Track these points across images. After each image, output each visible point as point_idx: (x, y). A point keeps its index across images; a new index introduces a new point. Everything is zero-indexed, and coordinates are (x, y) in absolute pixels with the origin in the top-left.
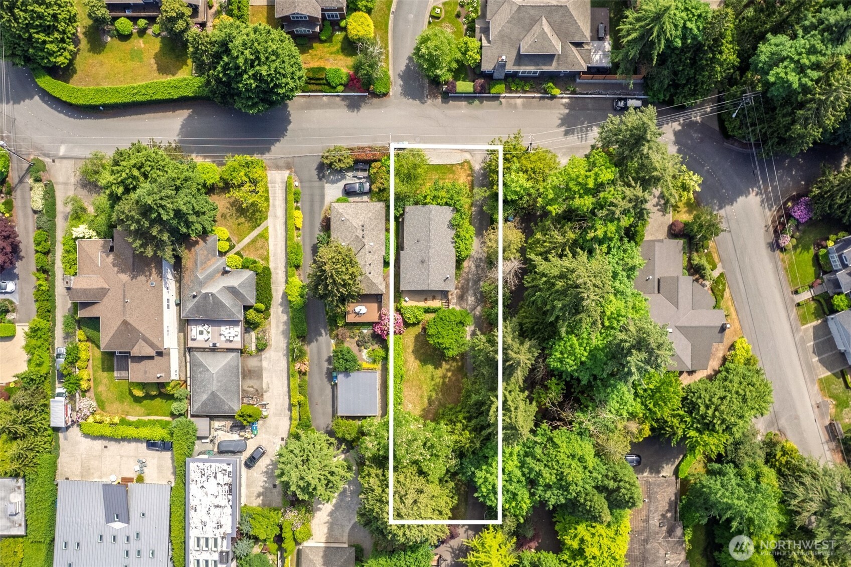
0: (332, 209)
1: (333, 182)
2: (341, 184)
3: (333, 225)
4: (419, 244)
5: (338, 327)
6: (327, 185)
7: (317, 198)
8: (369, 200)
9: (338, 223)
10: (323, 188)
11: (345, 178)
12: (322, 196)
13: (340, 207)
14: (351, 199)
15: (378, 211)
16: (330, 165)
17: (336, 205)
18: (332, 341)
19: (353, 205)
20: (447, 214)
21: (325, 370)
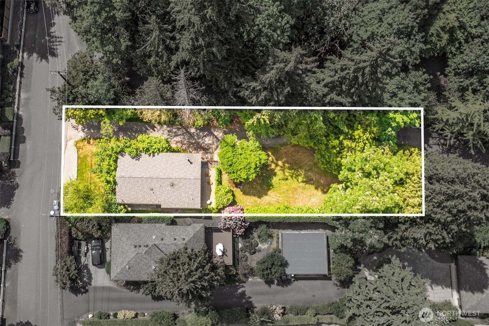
0: (117, 279)
1: (90, 277)
2: (93, 269)
3: (134, 278)
4: (155, 189)
5: (237, 274)
6: (93, 284)
7: (106, 294)
8: (110, 241)
9: (131, 273)
10: (96, 288)
11: (87, 265)
12: (104, 289)
13: (115, 270)
14: (108, 259)
15: (121, 231)
16: (73, 281)
17: (113, 274)
18: (250, 280)
19: (114, 256)
20: (125, 161)
21: (279, 288)
